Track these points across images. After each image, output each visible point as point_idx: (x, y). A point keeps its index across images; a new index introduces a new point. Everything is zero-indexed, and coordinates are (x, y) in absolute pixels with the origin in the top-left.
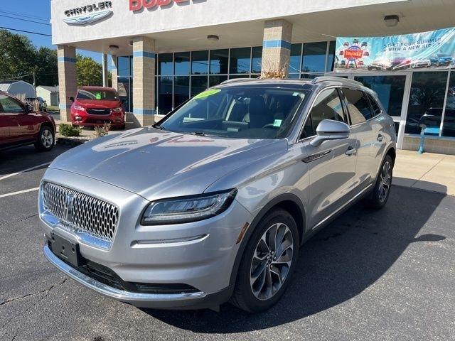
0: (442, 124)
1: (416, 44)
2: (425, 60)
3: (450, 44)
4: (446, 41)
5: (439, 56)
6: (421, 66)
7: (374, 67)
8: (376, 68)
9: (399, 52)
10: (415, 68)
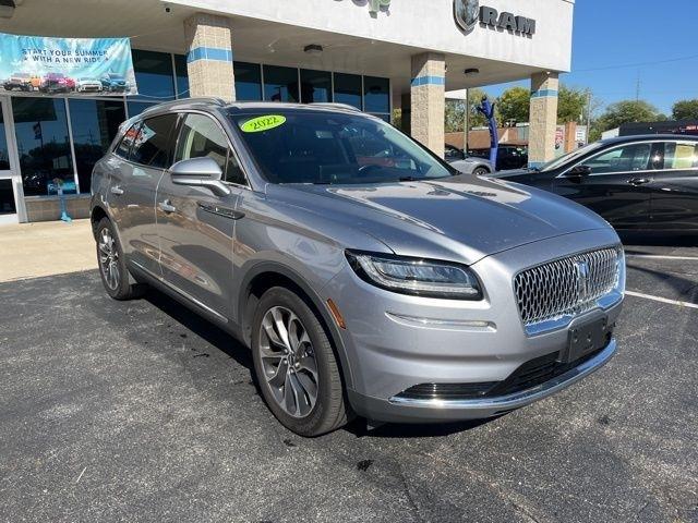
0: (76, 176)
1: (74, 55)
2: (95, 82)
3: (120, 62)
4: (115, 56)
5: (112, 77)
6: (90, 90)
7: (16, 86)
8: (21, 87)
9: (49, 64)
10: (82, 92)
